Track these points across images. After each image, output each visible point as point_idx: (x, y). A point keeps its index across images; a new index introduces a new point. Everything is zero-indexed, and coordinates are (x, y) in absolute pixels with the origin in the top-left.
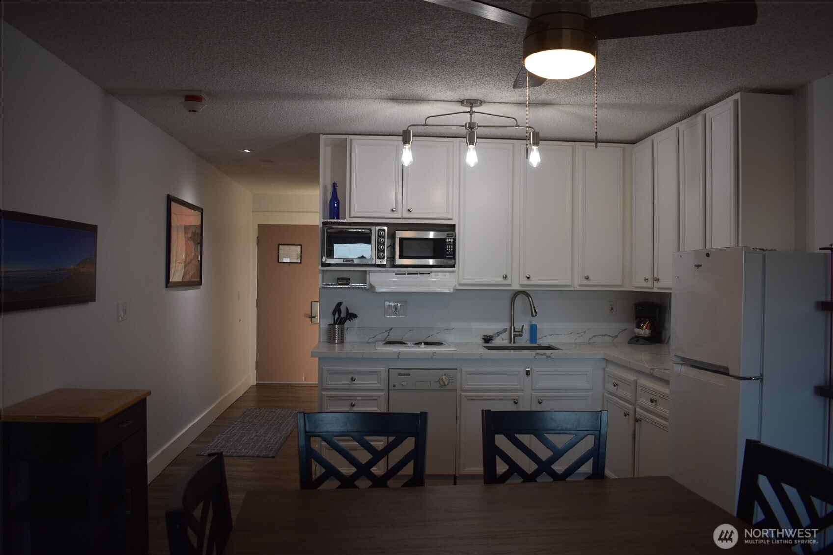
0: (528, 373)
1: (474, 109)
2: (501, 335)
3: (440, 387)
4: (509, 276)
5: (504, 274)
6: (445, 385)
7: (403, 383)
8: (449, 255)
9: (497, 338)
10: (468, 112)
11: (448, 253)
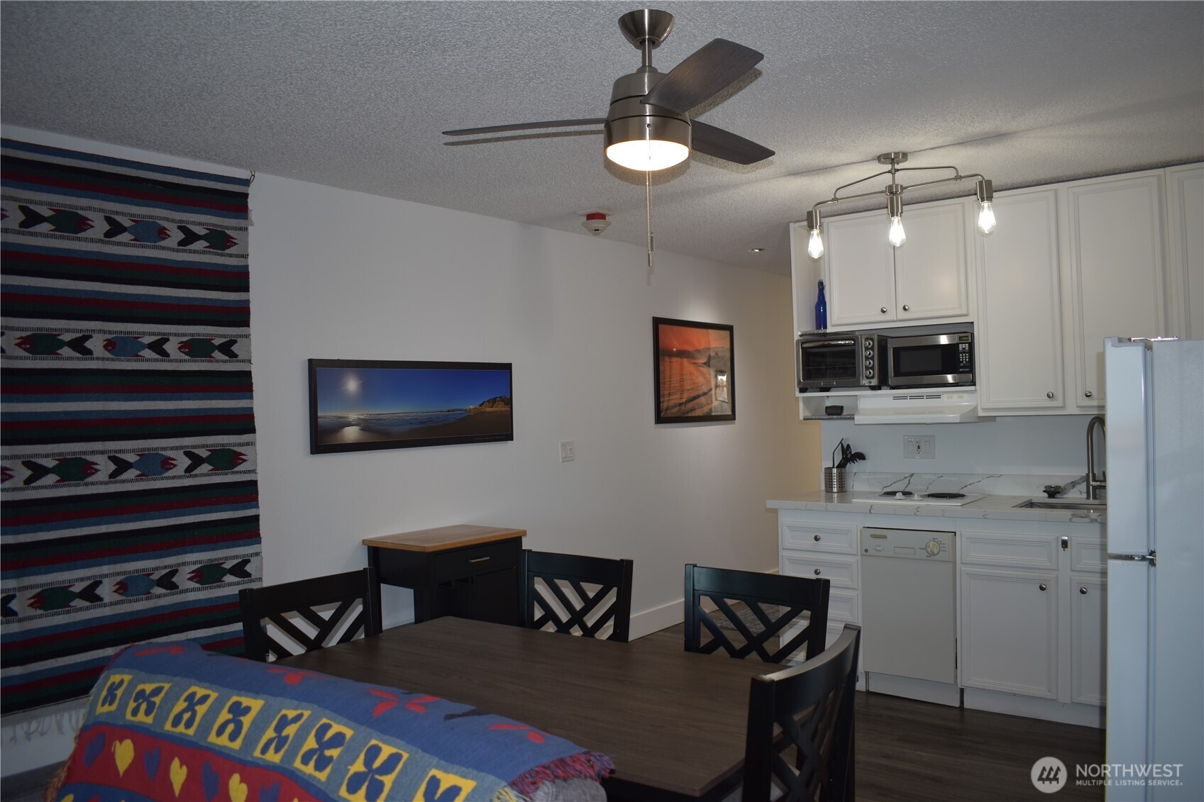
0: (1065, 544)
1: (897, 167)
2: (1078, 486)
3: (927, 556)
4: (1059, 395)
5: (1051, 390)
6: (934, 554)
7: (878, 548)
8: (964, 367)
9: (1072, 490)
10: (889, 172)
11: (962, 364)
